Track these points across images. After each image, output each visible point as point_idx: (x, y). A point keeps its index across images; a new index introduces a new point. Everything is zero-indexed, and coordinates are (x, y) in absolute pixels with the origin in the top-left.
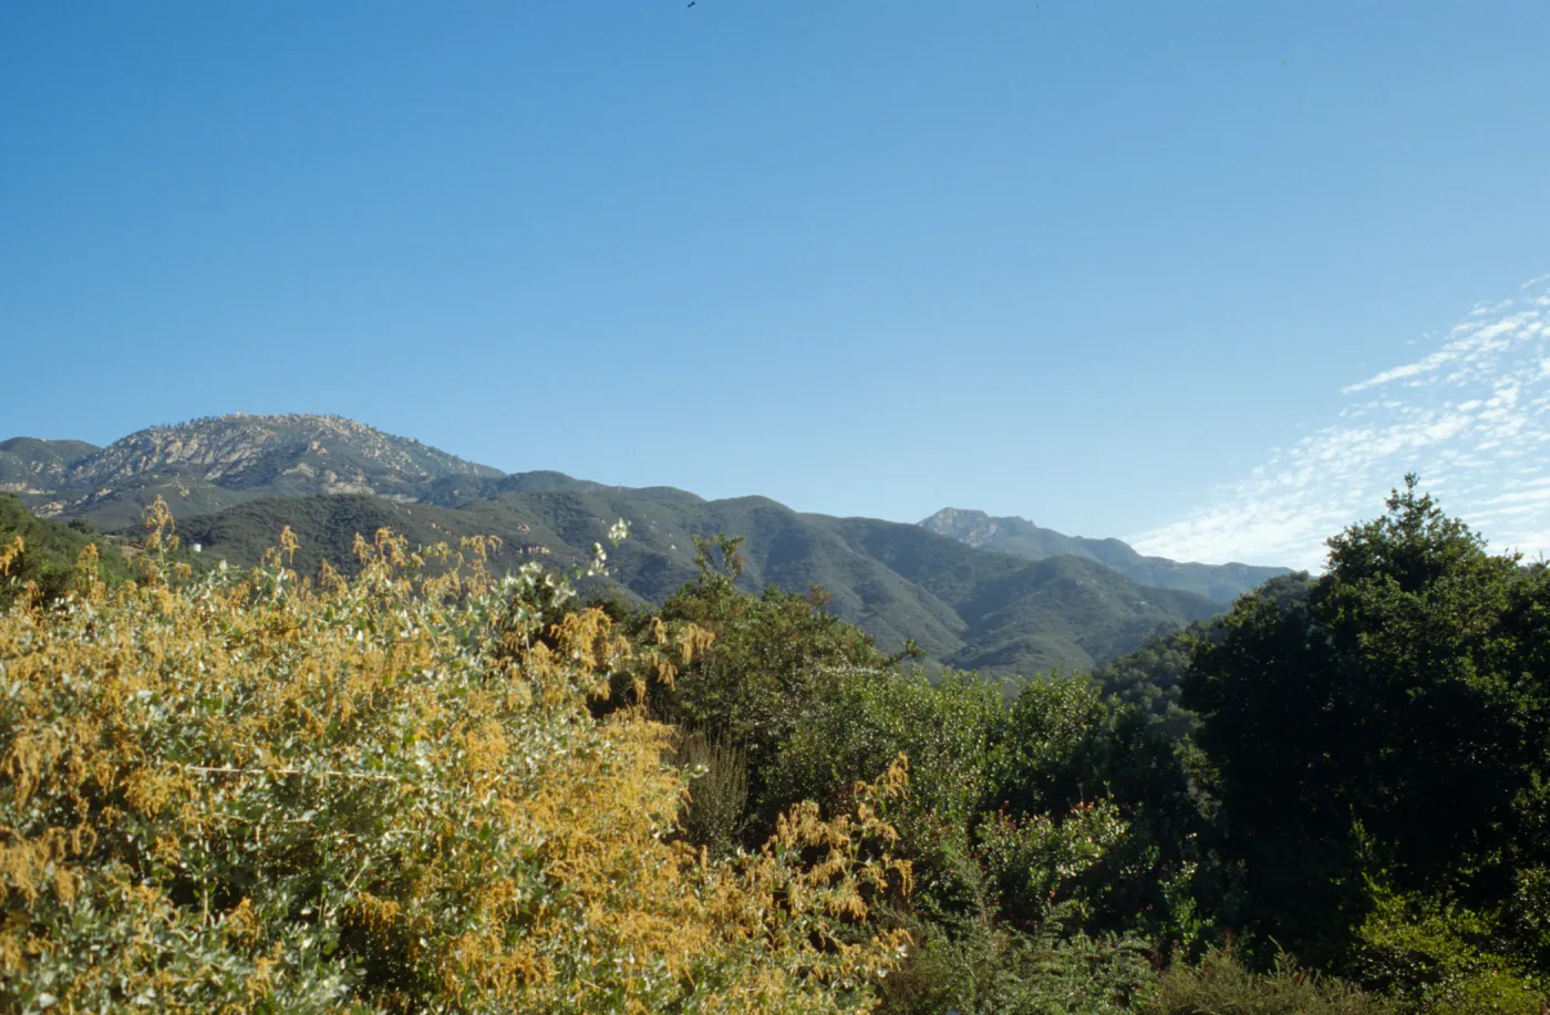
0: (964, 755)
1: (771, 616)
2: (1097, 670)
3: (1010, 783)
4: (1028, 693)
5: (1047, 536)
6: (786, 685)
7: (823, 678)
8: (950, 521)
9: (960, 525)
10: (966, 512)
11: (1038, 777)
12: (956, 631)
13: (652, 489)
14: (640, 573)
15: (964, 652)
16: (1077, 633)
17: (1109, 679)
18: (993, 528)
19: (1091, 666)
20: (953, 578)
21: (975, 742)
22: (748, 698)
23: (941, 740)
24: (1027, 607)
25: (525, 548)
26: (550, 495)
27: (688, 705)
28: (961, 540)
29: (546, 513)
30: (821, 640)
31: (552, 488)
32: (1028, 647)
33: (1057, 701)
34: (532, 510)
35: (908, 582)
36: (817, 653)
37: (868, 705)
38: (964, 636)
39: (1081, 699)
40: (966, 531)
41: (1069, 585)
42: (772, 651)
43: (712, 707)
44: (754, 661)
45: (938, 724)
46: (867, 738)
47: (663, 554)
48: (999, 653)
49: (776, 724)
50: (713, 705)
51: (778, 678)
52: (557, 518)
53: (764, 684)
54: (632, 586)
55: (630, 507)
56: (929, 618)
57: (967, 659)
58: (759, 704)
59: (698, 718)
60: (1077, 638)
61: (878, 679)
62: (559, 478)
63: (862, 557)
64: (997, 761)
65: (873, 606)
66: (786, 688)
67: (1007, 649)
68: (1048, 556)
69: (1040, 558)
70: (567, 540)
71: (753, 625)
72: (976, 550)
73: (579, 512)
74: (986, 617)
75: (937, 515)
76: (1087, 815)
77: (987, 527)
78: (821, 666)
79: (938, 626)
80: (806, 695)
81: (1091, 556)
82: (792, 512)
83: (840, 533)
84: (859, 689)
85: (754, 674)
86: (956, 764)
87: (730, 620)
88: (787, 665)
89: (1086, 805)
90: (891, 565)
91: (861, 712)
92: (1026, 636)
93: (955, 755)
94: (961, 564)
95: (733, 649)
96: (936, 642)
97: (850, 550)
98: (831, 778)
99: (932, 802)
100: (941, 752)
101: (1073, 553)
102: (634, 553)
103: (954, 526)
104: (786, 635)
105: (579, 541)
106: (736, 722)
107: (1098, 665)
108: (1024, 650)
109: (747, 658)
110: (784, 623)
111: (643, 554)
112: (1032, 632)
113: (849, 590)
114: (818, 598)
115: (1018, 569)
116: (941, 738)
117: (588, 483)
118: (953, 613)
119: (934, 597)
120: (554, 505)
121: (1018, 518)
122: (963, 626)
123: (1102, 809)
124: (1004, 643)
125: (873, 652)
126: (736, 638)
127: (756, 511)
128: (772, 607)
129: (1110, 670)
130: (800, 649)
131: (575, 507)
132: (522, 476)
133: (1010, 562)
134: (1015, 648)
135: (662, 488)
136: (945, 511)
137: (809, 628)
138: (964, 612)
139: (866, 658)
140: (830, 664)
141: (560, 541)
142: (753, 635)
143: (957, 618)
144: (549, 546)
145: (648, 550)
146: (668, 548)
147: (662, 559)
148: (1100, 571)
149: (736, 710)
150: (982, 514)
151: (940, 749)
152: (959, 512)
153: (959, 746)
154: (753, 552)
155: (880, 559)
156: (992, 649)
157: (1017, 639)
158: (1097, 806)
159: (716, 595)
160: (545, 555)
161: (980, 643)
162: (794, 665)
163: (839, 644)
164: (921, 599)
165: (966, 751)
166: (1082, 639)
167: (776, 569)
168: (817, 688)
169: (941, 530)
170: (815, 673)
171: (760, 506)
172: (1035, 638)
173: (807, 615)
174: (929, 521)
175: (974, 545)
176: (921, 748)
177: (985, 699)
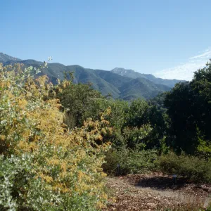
0: (120, 115)
1: (80, 88)
3: (130, 121)
4: (133, 103)
5: (137, 73)
7: (91, 101)
11: (135, 120)
15: (120, 97)
20: (118, 82)
21: (122, 113)
22: (75, 105)
24: (133, 88)
28: (119, 74)
30: (90, 93)
32: (132, 96)
33: (139, 105)
35: (108, 83)
36: (90, 96)
37: (101, 106)
38: (120, 94)
39: (144, 104)
40: (120, 72)
41: (141, 84)
42: (80, 96)
44: (77, 97)
45: (115, 109)
47: (56, 77)
48: (127, 97)
49: (81, 110)
51: (82, 101)
53: (79, 102)
56: (112, 91)
58: (78, 106)
61: (102, 101)
63: (98, 78)
64: (127, 117)
65: (101, 88)
66: (83, 103)
68: (137, 78)
69: (135, 78)
71: (77, 90)
74: (124, 90)
75: (114, 69)
76: (145, 127)
77: (125, 71)
78: (90, 98)
80: (87, 104)
81: (146, 77)
83: (94, 73)
84: (98, 102)
86: (119, 117)
87: (71, 89)
89: (145, 125)
90: (105, 80)
91: (99, 107)
92: (132, 94)
93: (118, 115)
94: (119, 79)
96: (114, 95)
97: (96, 76)
103: (118, 71)
104: (83, 92)
109: (75, 97)
110: (83, 90)
113: (96, 85)
114: (90, 84)
119: (113, 86)
121: (131, 69)
122: (119, 92)
124: (128, 95)
125: (101, 95)
126: (73, 93)
127: (76, 68)
129: (149, 101)
130: (86, 95)
133: (129, 79)
137: (88, 90)
138: (120, 89)
139: (100, 97)
140: (92, 98)
142: (76, 92)
143: (118, 90)
145: (53, 76)
148: (148, 81)
150: (123, 69)
152: (119, 68)
153: (119, 113)
154: (76, 77)
155: (102, 78)
157: (130, 95)
158: (147, 125)
161: (123, 95)
162: (85, 98)
163: (94, 94)
164: (111, 86)
166: (144, 95)
167: (81, 80)
168: (90, 103)
169: (115, 72)
173: (88, 88)
175: (122, 75)
177: (125, 104)
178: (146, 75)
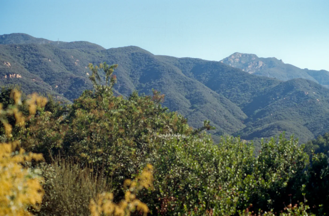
0: (230, 180)
1: (131, 108)
2: (315, 140)
3: (256, 195)
4: (266, 147)
5: (290, 68)
6: (138, 144)
7: (159, 140)
8: (237, 60)
9: (243, 62)
10: (246, 55)
12: (241, 119)
13: (76, 42)
14: (70, 88)
15: (245, 130)
16: (305, 121)
17: (321, 145)
18: (261, 64)
19: (312, 138)
20: (239, 90)
21: (236, 172)
22: (117, 152)
23: (218, 172)
24: (279, 106)
25: (8, 75)
26: (21, 46)
27: (84, 155)
28: (243, 70)
29: (19, 56)
30: (158, 120)
31: (22, 42)
32: (279, 127)
33: (281, 151)
34: (12, 54)
35: (215, 93)
36: (156, 127)
37: (179, 154)
38: (245, 121)
39: (294, 150)
40: (246, 65)
41: (301, 94)
42: (132, 127)
43: (98, 157)
44: (121, 131)
45: (216, 164)
46: (179, 172)
47: (82, 77)
48: (264, 131)
49: (132, 165)
50: (98, 155)
51: (134, 141)
52: (25, 59)
53: (126, 144)
54: (65, 96)
55: (64, 53)
56: (226, 112)
57: (247, 134)
58: (123, 155)
59: (90, 162)
60: (305, 123)
61: (185, 140)
62: (25, 37)
63: (189, 79)
64: (248, 183)
65: (196, 106)
66: (139, 146)
67: (267, 129)
68: (290, 79)
69: (285, 80)
70: (30, 71)
71: (122, 112)
72: (252, 75)
73: (37, 55)
74: (256, 111)
75: (230, 56)
76: (293, 211)
77: (258, 63)
78: (157, 134)
79: (231, 116)
80: (149, 150)
81: (311, 79)
82: (153, 55)
83: (178, 66)
84: (174, 145)
85: (121, 139)
86: (226, 185)
87: (108, 109)
88: (139, 134)
89: (293, 206)
90: (208, 84)
91: (176, 157)
92: (278, 122)
93: (226, 180)
94: (244, 83)
95: (110, 125)
96: (230, 125)
97: (182, 74)
98: (159, 193)
99: (212, 206)
100: (217, 178)
101: (303, 77)
102: (67, 77)
103: (240, 62)
104: (139, 117)
105: (36, 70)
106: (111, 164)
107: (316, 137)
108: (277, 129)
109: (117, 130)
110: (139, 111)
111: (71, 78)
112: (281, 119)
113: (184, 97)
114: (157, 98)
115: (273, 86)
116: (218, 171)
117: (42, 40)
118: (239, 109)
119: (229, 101)
120: (23, 52)
121: (274, 58)
122: (245, 117)
123: (301, 208)
124: (266, 125)
125: (187, 127)
126: (112, 119)
127: (133, 54)
128: (132, 103)
129: (322, 140)
130: (145, 125)
131: (35, 52)
132: (6, 35)
133: (269, 82)
134: (272, 128)
135: (81, 42)
136: (235, 54)
137: (152, 114)
138: (246, 109)
139: (182, 131)
140: (162, 133)
141: (26, 71)
142: (121, 118)
143: (242, 112)
144: (20, 74)
145: (74, 76)
146: (85, 74)
147: (81, 80)
148: (317, 87)
149: (111, 158)
150: (255, 56)
151: (217, 177)
152: (243, 55)
153: (227, 175)
154: (131, 76)
155: (200, 80)
156: (259, 129)
157: (272, 123)
158: (299, 206)
159: (101, 96)
160: (18, 79)
161: (254, 125)
162: (143, 133)
163: (168, 122)
164: (222, 102)
165: (231, 178)
166: (307, 124)
167: (144, 85)
168: (155, 146)
169: (233, 65)
170: (153, 137)
171: (134, 52)
172: (283, 123)
173: (150, 107)
174: (226, 59)
175: (250, 73)
176: (207, 177)
177: (244, 151)
178: (314, 73)
